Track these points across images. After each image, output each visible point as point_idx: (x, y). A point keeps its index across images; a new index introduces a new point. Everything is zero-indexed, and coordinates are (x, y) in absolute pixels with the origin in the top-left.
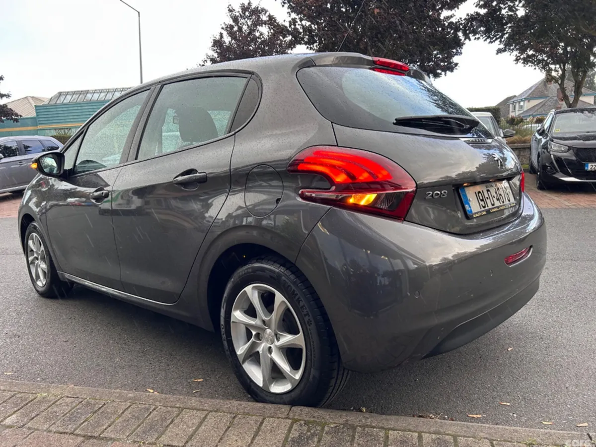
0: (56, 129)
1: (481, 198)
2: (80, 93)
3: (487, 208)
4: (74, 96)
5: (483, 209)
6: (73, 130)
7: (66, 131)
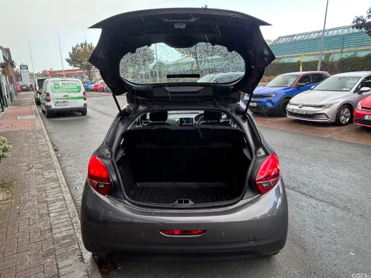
2: (290, 36)
4: (287, 38)
6: (282, 59)
7: (279, 60)
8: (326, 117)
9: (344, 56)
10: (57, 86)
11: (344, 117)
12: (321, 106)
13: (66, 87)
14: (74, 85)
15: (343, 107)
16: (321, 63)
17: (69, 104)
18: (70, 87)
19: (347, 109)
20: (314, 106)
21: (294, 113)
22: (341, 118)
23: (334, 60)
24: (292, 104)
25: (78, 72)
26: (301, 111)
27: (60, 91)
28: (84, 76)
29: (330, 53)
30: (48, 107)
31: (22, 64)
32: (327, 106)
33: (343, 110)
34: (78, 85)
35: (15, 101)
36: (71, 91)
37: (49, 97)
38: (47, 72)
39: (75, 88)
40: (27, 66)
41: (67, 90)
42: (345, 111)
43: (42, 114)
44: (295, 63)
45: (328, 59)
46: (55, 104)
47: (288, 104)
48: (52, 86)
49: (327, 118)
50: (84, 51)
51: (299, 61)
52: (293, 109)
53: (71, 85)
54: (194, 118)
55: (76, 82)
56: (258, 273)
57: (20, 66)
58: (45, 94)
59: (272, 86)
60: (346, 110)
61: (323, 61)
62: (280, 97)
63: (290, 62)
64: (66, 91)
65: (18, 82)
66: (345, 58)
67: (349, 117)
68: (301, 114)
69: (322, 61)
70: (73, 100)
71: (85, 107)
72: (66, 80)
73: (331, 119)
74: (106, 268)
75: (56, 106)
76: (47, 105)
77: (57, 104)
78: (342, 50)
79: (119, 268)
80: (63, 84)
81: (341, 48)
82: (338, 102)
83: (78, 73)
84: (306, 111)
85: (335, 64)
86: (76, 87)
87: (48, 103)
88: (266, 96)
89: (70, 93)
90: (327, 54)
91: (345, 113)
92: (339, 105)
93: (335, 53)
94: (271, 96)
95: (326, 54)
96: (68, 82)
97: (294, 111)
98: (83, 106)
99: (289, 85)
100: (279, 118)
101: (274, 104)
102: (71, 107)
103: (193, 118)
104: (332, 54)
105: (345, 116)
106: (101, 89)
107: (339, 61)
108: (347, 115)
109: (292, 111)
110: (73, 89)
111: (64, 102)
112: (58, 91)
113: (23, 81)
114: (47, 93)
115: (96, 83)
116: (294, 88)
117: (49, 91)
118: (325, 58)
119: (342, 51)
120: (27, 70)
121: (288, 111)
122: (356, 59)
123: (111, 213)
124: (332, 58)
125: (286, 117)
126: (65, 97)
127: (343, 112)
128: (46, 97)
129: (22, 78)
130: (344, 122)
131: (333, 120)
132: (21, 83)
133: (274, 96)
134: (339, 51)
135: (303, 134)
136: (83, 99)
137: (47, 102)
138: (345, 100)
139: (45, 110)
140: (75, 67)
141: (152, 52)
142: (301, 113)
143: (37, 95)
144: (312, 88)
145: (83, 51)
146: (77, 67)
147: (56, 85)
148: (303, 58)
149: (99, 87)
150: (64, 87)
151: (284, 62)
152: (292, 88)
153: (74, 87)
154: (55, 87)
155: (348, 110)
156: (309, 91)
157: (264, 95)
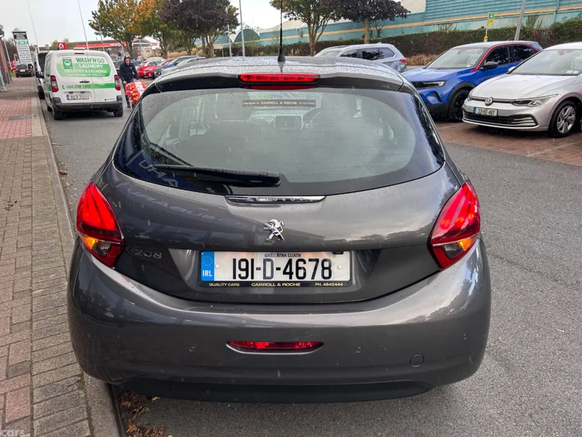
0: (439, 25)
1: (243, 267)
3: (248, 280)
5: (238, 280)
6: (454, 25)
7: (448, 26)
8: (533, 121)
9: (560, 19)
10: (68, 64)
11: (564, 121)
12: (525, 102)
13: (84, 66)
14: (97, 63)
15: (564, 104)
16: (521, 30)
17: (91, 96)
18: (92, 66)
19: (572, 108)
20: (515, 102)
21: (477, 115)
22: (560, 123)
23: (543, 26)
24: (473, 99)
25: (112, 45)
26: (488, 111)
27: (74, 73)
28: (122, 52)
29: (537, 14)
30: (55, 101)
31: (16, 29)
32: (536, 101)
33: (564, 109)
34: (104, 63)
35: (6, 92)
36: (93, 73)
37: (56, 83)
38: (61, 44)
39: (100, 68)
40: (25, 32)
41: (86, 71)
42: (567, 111)
43: (48, 113)
44: (476, 31)
45: (533, 24)
46: (67, 96)
47: (467, 99)
48: (60, 64)
49: (534, 124)
50: (120, 7)
51: (483, 27)
52: (475, 108)
53: (92, 62)
54: (302, 117)
55: (101, 58)
56: (420, 414)
57: (14, 33)
58: (49, 78)
59: (439, 66)
60: (568, 109)
61: (524, 28)
62: (452, 87)
63: (468, 29)
64: (84, 73)
65: (14, 62)
66: (562, 22)
67: (573, 123)
68: (489, 116)
69: (522, 28)
70: (97, 90)
71: (120, 102)
72: (83, 53)
73: (543, 124)
74: (130, 400)
75: (68, 99)
76: (54, 98)
77: (69, 96)
78: (559, 9)
79: (155, 399)
80: (78, 60)
81: (556, 5)
82: (557, 94)
83: (112, 47)
84: (498, 110)
85: (544, 33)
86: (102, 66)
87: (54, 93)
88: (427, 86)
89: (91, 76)
90: (531, 16)
91: (567, 114)
92: (558, 99)
93: (544, 14)
94: (437, 85)
95: (529, 16)
96: (86, 57)
97: (477, 112)
98: (116, 100)
99: (468, 66)
100: (448, 125)
101: (442, 99)
102: (95, 102)
103: (300, 117)
104: (540, 16)
105: (566, 120)
106: (150, 74)
107: (550, 30)
108: (570, 117)
109: (472, 111)
110: (97, 69)
111: (82, 92)
112: (69, 73)
113: (20, 59)
114: (52, 76)
115: (141, 65)
116: (478, 71)
117: (54, 72)
118: (528, 23)
119: (557, 11)
120: (26, 41)
121: (465, 111)
122: (580, 24)
123: (133, 304)
124: (539, 24)
125: (462, 121)
126: (83, 83)
127: (563, 114)
128: (50, 84)
129: (19, 54)
130: (563, 131)
131: (547, 126)
132: (17, 63)
133: (441, 85)
134: (553, 9)
135: (489, 151)
136: (114, 89)
137: (53, 91)
138: (568, 92)
139: (51, 106)
140: (105, 36)
141: (235, 11)
142: (488, 114)
143: (40, 82)
144: (510, 70)
145: (118, 7)
146: (109, 35)
147: (67, 62)
148: (491, 23)
149: (146, 71)
150: (80, 65)
151: (457, 30)
152: (474, 71)
153: (98, 67)
154: (65, 66)
155: (573, 110)
156: (505, 75)
157: (424, 83)
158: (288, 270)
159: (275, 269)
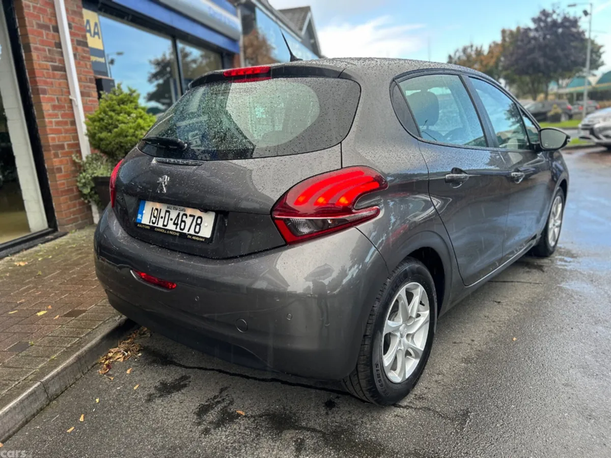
1: (155, 215)
3: (155, 225)
5: (151, 224)
158: (176, 222)
159: (170, 219)
